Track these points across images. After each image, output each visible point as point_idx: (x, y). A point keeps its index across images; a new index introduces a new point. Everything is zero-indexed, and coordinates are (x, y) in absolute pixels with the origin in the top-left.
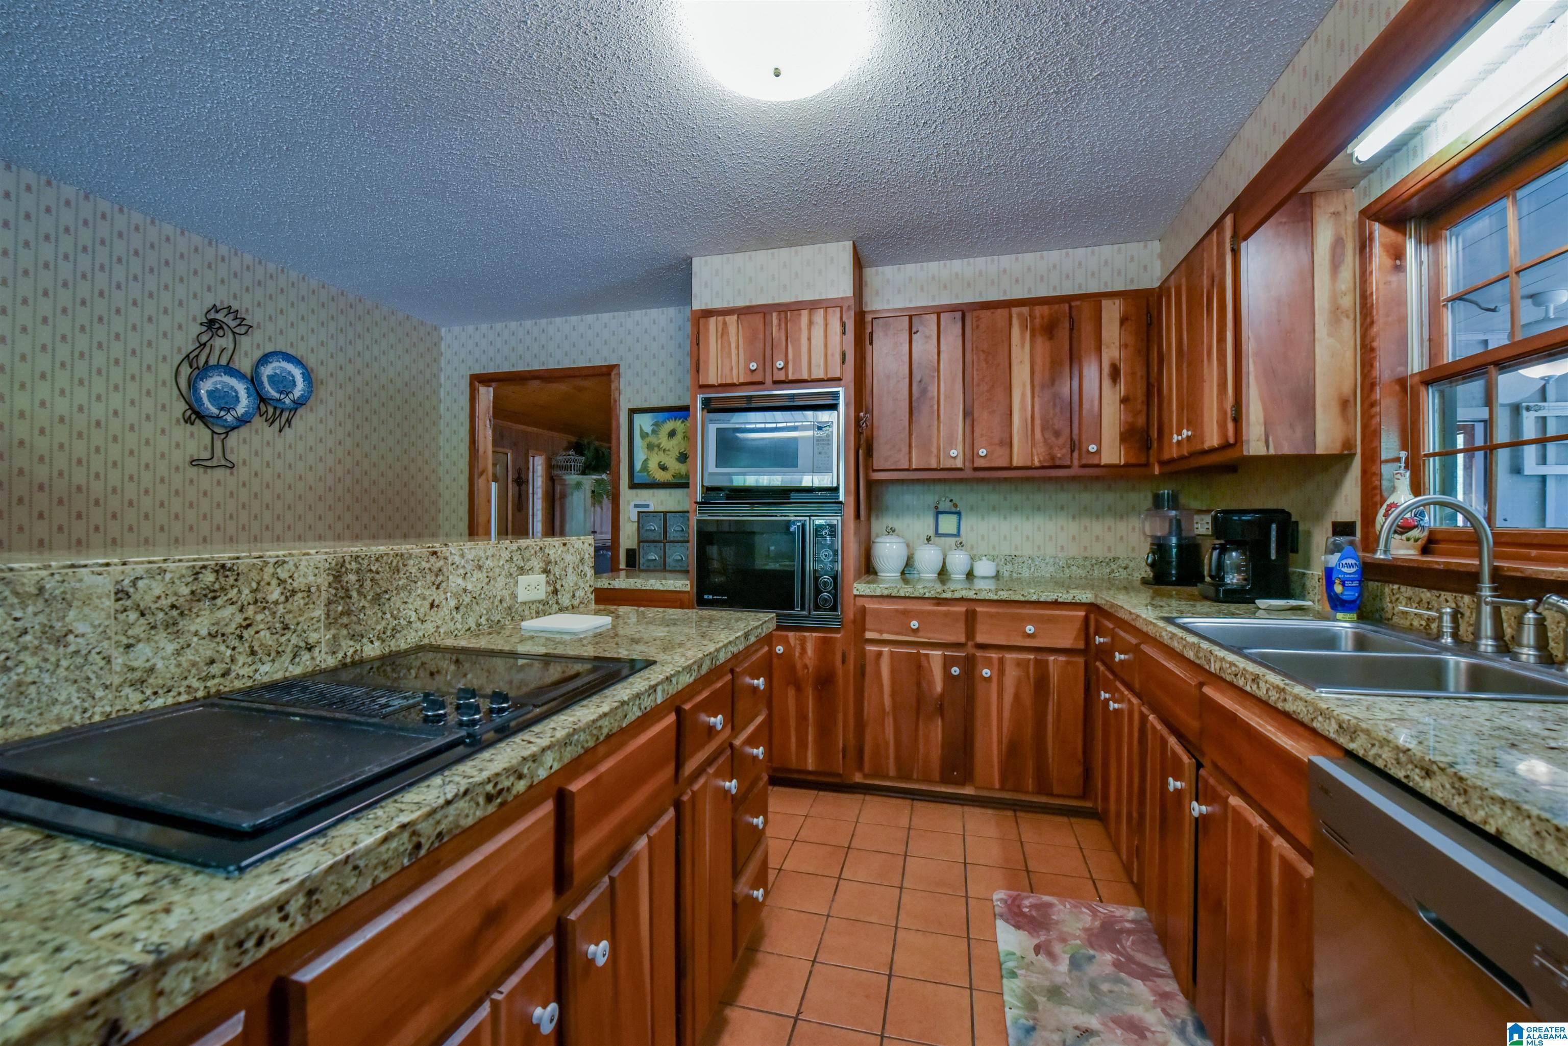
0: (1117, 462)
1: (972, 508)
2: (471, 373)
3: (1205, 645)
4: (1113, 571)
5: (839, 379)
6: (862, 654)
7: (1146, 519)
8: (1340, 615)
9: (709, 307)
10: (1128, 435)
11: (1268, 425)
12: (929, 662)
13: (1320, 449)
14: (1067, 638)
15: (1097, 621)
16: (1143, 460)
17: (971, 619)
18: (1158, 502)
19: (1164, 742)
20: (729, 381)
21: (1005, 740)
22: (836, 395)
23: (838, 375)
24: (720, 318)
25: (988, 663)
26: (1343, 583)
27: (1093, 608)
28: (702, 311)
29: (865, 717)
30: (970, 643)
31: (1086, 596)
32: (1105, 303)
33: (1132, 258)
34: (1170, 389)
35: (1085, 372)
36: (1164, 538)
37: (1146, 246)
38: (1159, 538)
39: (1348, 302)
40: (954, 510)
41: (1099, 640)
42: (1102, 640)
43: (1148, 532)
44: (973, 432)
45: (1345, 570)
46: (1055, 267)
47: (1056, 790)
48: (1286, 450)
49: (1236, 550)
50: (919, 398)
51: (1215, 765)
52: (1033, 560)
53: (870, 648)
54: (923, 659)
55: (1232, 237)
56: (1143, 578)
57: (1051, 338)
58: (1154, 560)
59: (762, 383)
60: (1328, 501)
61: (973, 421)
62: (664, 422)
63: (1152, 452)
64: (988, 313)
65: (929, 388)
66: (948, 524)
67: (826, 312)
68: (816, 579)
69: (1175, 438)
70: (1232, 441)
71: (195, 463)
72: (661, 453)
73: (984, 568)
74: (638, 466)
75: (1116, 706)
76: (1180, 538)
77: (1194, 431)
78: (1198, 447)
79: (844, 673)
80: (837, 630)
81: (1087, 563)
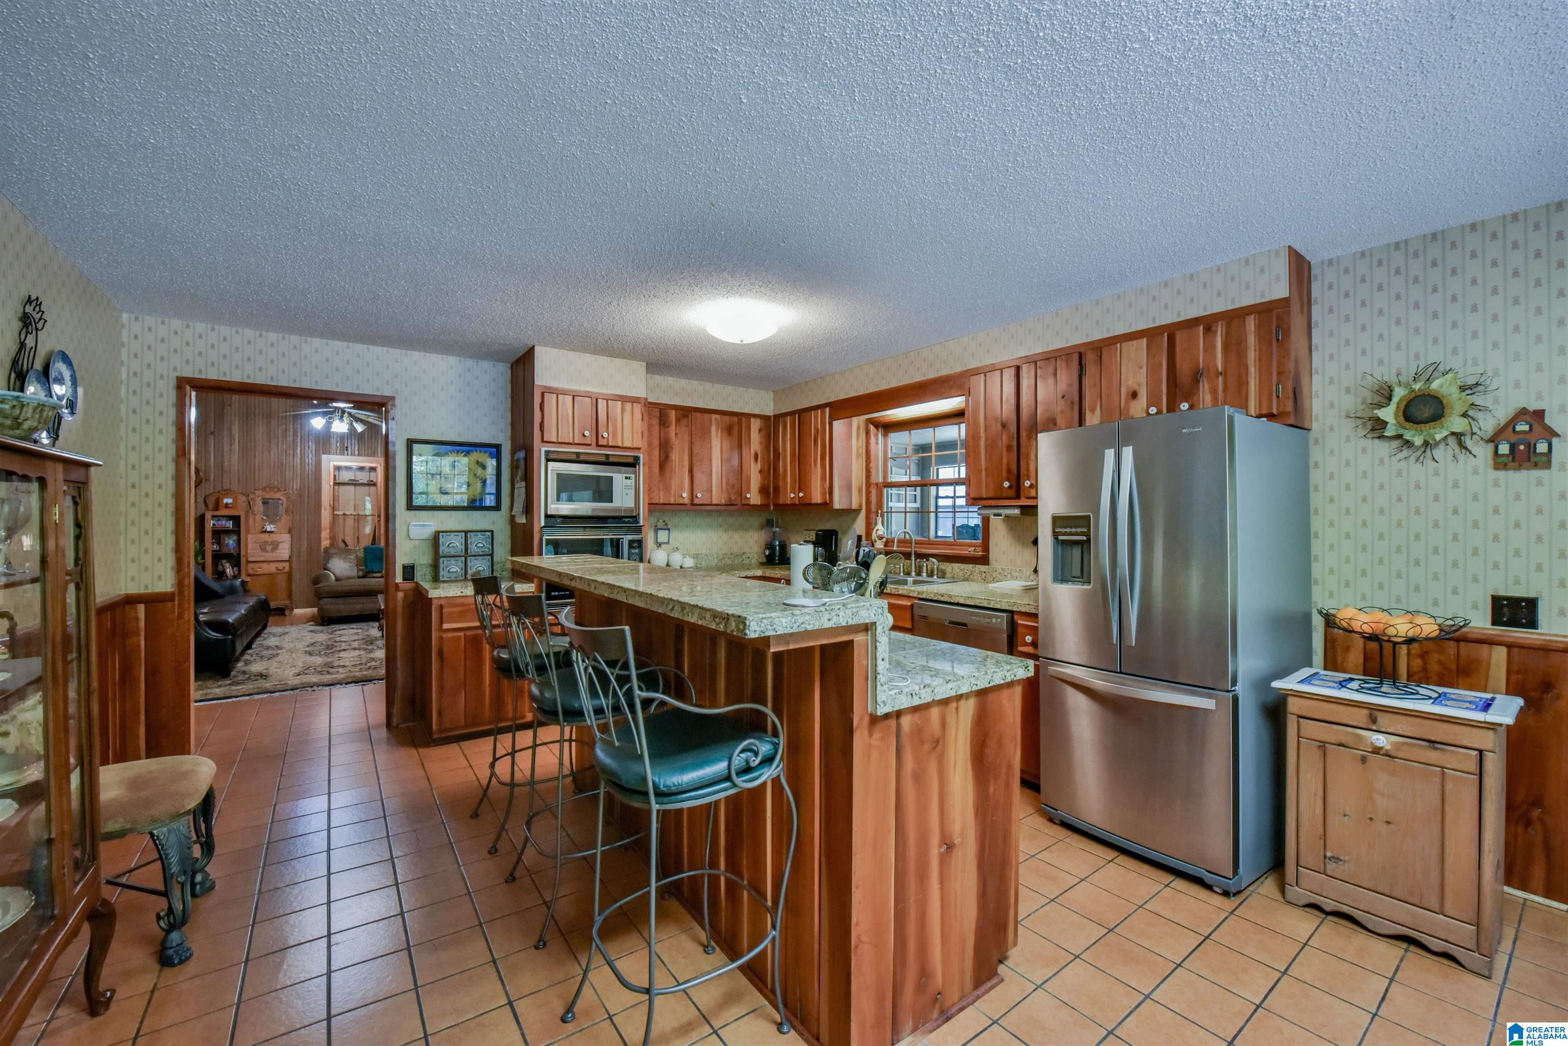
0: (753, 503)
1: (676, 527)
2: (179, 374)
4: (743, 560)
5: (640, 448)
7: (763, 531)
9: (551, 386)
10: (764, 490)
11: (840, 497)
13: (853, 507)
16: (766, 503)
18: (768, 523)
20: (567, 441)
22: (637, 458)
24: (560, 396)
28: (546, 387)
32: (752, 419)
33: (761, 398)
35: (744, 454)
37: (767, 394)
38: (770, 542)
39: (862, 451)
40: (666, 527)
44: (692, 483)
52: (707, 556)
56: (760, 562)
57: (730, 434)
58: (769, 553)
59: (590, 445)
60: (851, 527)
61: (692, 477)
63: (770, 499)
64: (700, 414)
65: (671, 455)
66: (663, 536)
67: (632, 405)
69: (791, 495)
70: (827, 501)
72: (443, 480)
73: (688, 562)
74: (417, 491)
76: (779, 542)
77: (805, 494)
78: (807, 502)
81: (732, 556)
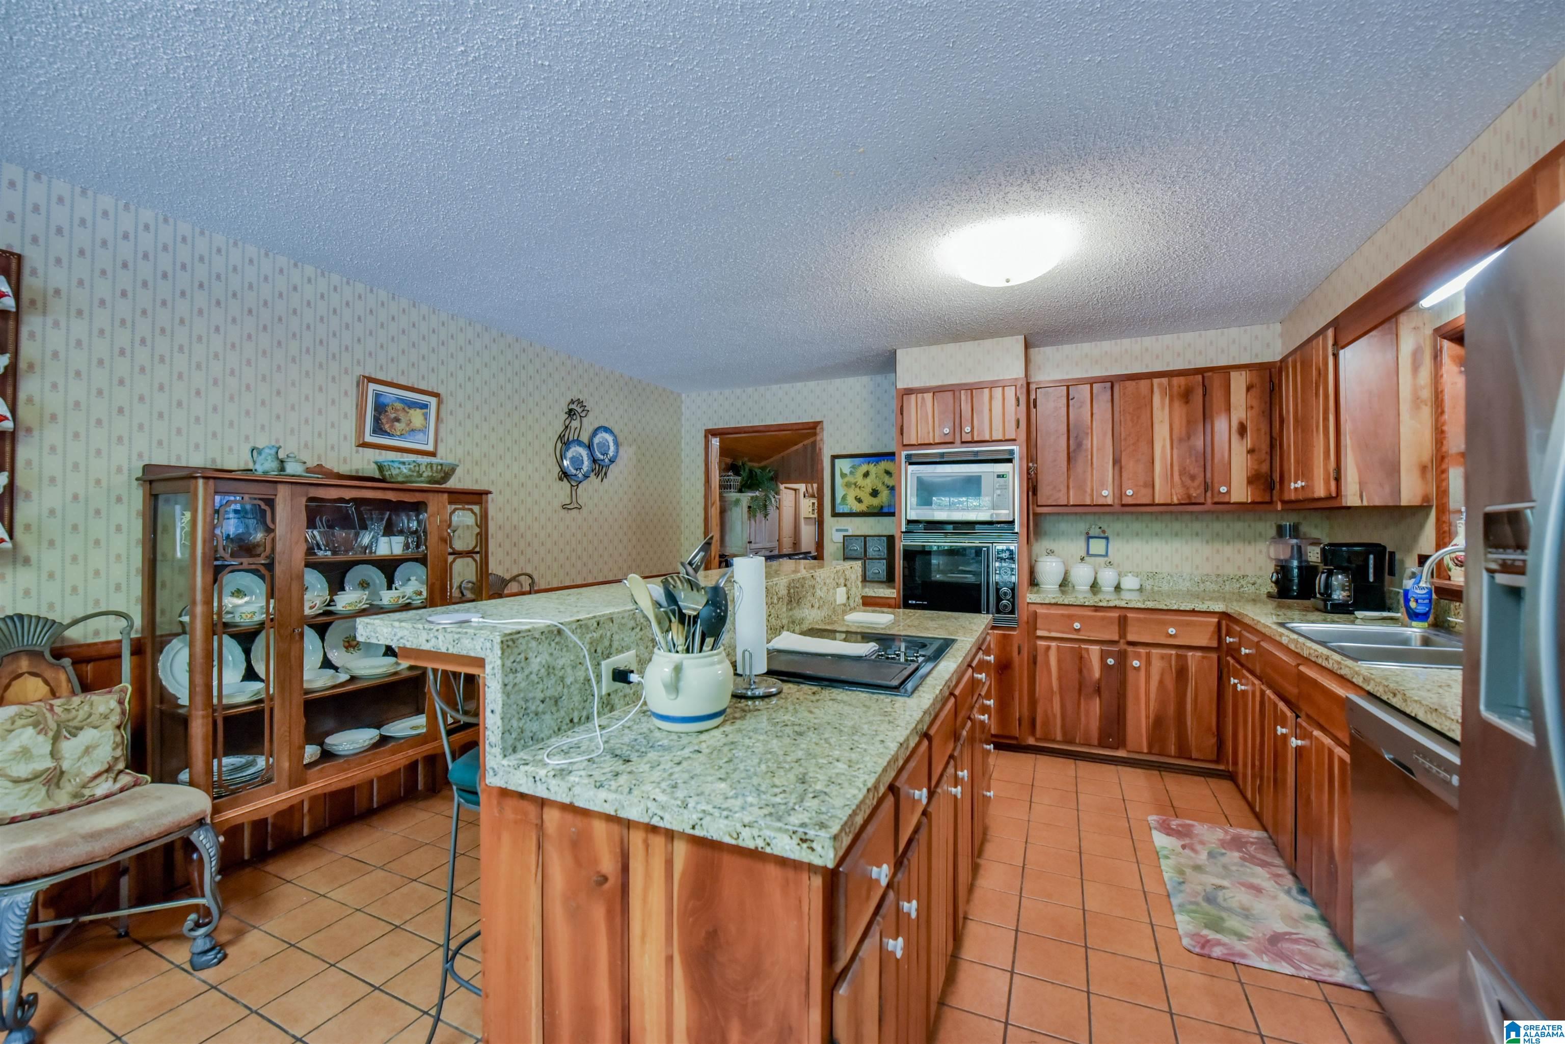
0: (1245, 500)
1: (1118, 535)
2: (705, 428)
3: (1301, 640)
4: (1242, 586)
5: (1014, 440)
6: (1035, 648)
7: (1270, 544)
8: (1414, 623)
9: (910, 386)
10: (1252, 480)
11: (1362, 484)
12: (1088, 654)
13: (1404, 502)
14: (1204, 638)
15: (1227, 625)
16: (1267, 499)
17: (1123, 622)
18: (1281, 532)
19: (1275, 705)
20: (926, 442)
21: (1152, 716)
22: (1011, 452)
23: (1013, 437)
24: (920, 395)
25: (1138, 656)
26: (1417, 601)
27: (1225, 615)
28: (905, 389)
29: (1037, 695)
30: (1122, 641)
31: (1219, 607)
32: (1234, 375)
33: (1256, 337)
34: (1289, 446)
35: (1216, 428)
36: (1286, 561)
37: (1268, 328)
38: (1282, 561)
39: (1426, 393)
40: (1102, 535)
41: (1229, 640)
42: (1231, 640)
43: (1272, 555)
44: (1121, 476)
45: (1418, 591)
46: (1189, 345)
47: (1194, 755)
48: (1377, 502)
49: (1341, 574)
50: (1075, 451)
51: (1308, 716)
52: (1171, 576)
53: (1041, 643)
54: (1083, 652)
55: (1333, 345)
56: (1269, 592)
57: (1187, 402)
58: (1278, 579)
59: (952, 443)
60: (1415, 538)
61: (1121, 468)
62: (860, 465)
63: (1274, 492)
64: (1134, 383)
65: (1084, 442)
66: (1097, 546)
67: (1003, 390)
68: (998, 590)
69: (1293, 486)
70: (1334, 495)
71: (564, 507)
72: (857, 489)
73: (1130, 583)
74: (838, 500)
75: (1243, 687)
76: (1300, 561)
77: (1307, 482)
78: (1310, 496)
79: (1020, 661)
80: (1013, 629)
81: (1220, 579)
